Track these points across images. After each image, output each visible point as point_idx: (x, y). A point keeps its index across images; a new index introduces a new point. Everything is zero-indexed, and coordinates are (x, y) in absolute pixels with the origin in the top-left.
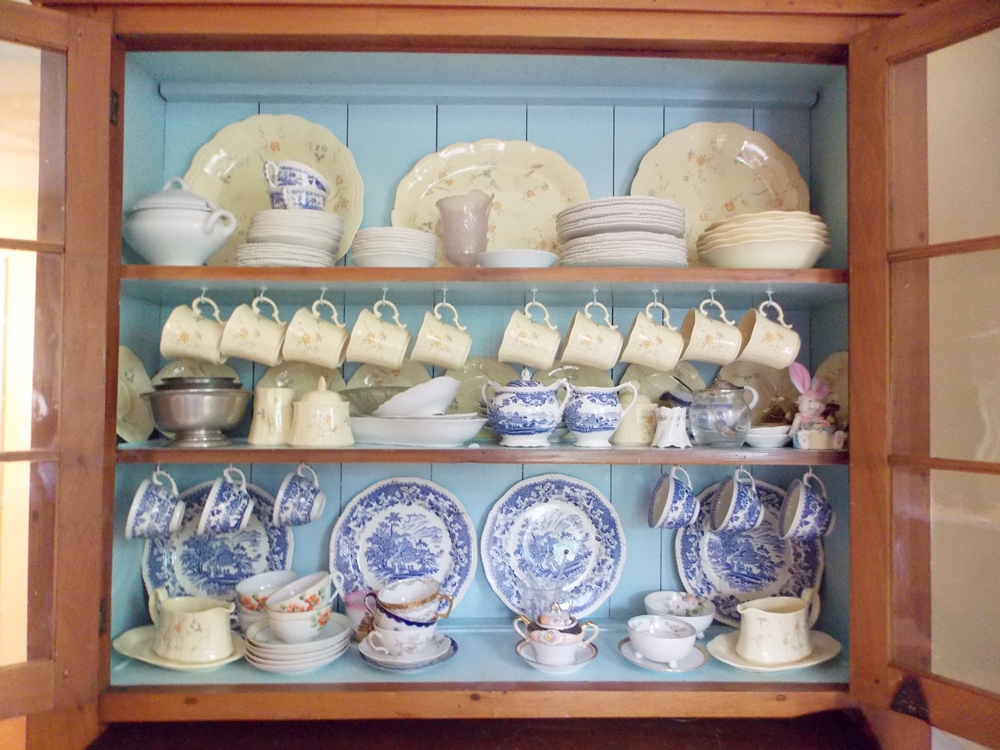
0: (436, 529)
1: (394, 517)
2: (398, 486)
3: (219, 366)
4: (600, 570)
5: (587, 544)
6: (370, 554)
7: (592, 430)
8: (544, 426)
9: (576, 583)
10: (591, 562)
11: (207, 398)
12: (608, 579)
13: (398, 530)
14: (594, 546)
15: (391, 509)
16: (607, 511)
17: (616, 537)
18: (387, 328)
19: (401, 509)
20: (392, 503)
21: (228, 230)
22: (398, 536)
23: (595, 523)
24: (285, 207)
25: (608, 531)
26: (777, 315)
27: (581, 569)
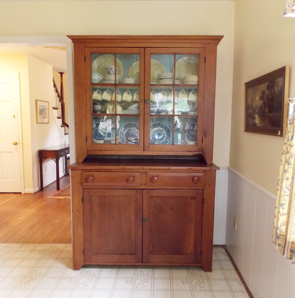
0: (137, 132)
1: (130, 130)
2: (130, 124)
3: (101, 101)
4: (167, 139)
5: (165, 135)
6: (126, 136)
7: (162, 112)
8: (154, 112)
9: (162, 141)
10: (165, 138)
11: (100, 107)
12: (168, 140)
13: (130, 132)
14: (166, 135)
15: (129, 128)
16: (168, 129)
17: (170, 133)
18: (129, 95)
19: (131, 128)
20: (129, 127)
21: (102, 78)
22: (130, 133)
23: (166, 131)
24: (111, 74)
25: (168, 132)
26: (194, 93)
27: (163, 139)
